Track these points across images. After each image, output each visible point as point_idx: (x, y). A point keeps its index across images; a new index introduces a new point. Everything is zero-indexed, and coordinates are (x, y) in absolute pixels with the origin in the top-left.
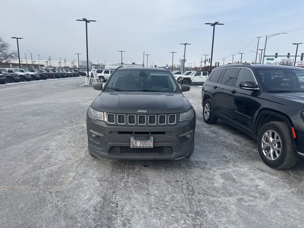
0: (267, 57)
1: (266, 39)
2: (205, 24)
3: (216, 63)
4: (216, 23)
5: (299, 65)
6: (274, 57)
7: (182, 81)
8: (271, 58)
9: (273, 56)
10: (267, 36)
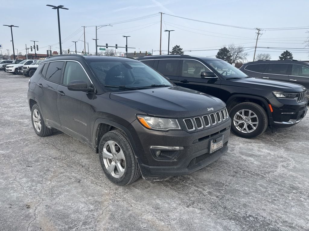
0: (100, 47)
1: (96, 30)
2: (47, 5)
3: (48, 51)
4: (61, 7)
5: (120, 55)
6: (105, 48)
7: (28, 72)
8: (103, 48)
9: (104, 46)
10: (96, 27)
